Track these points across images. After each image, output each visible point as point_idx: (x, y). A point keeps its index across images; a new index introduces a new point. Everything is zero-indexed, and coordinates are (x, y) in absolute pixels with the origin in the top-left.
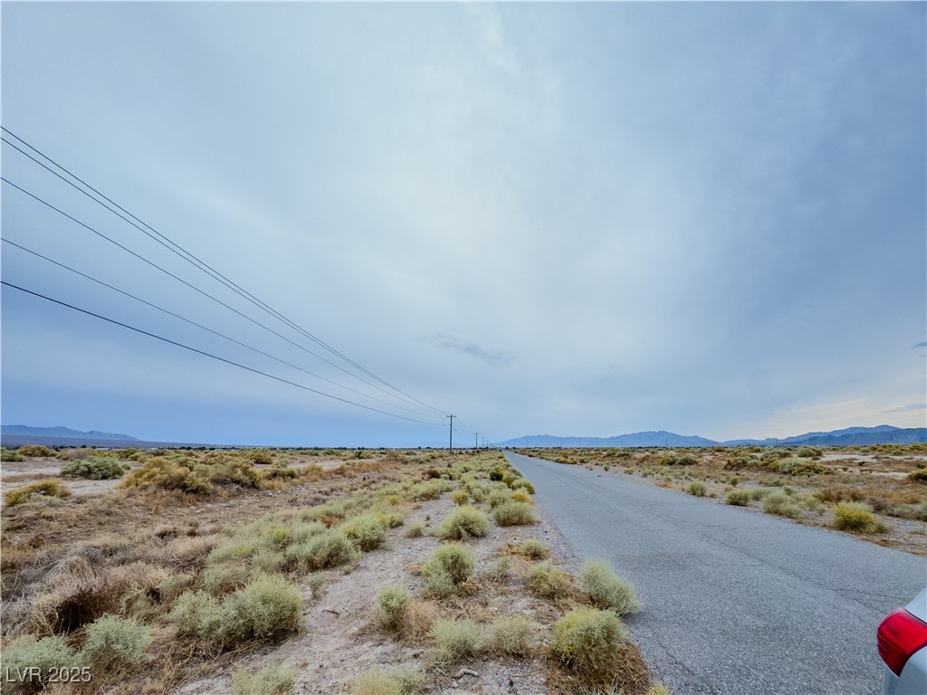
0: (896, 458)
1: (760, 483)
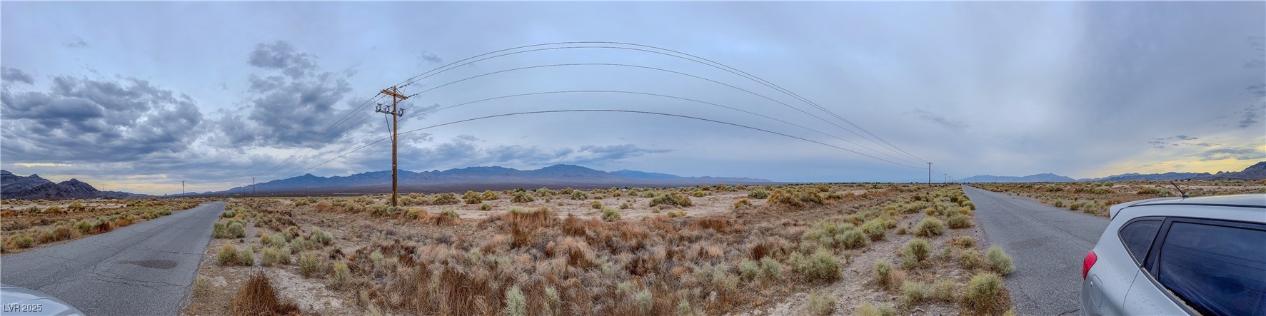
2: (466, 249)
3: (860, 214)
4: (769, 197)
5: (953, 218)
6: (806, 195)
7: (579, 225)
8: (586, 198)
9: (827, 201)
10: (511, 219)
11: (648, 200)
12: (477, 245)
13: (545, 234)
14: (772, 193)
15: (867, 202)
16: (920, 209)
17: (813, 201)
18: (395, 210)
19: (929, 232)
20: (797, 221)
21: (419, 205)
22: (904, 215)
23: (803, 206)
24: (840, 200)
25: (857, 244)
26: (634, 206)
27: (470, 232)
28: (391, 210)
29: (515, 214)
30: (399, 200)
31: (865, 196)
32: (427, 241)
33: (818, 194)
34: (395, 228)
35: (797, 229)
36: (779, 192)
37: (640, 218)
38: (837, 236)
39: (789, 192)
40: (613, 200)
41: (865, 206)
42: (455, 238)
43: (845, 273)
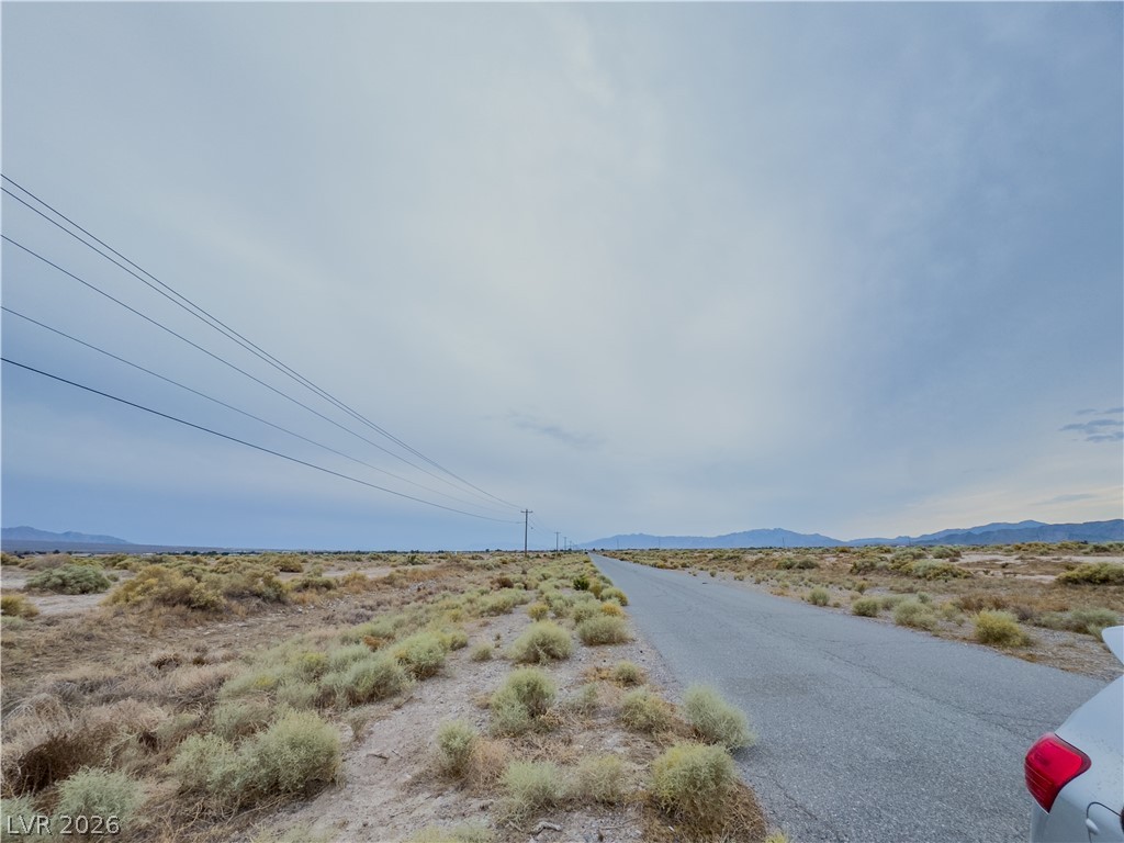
0: (1044, 558)
1: (891, 589)
3: (383, 622)
4: (115, 589)
5: (589, 624)
6: (240, 581)
9: (296, 596)
14: (124, 577)
15: (394, 595)
16: (514, 605)
17: (258, 595)
19: (545, 653)
20: (205, 651)
22: (481, 620)
23: (229, 609)
24: (332, 592)
25: (379, 691)
31: (390, 581)
33: (275, 579)
35: (207, 672)
36: (156, 574)
38: (328, 679)
39: (187, 573)
41: (389, 603)
43: (352, 766)
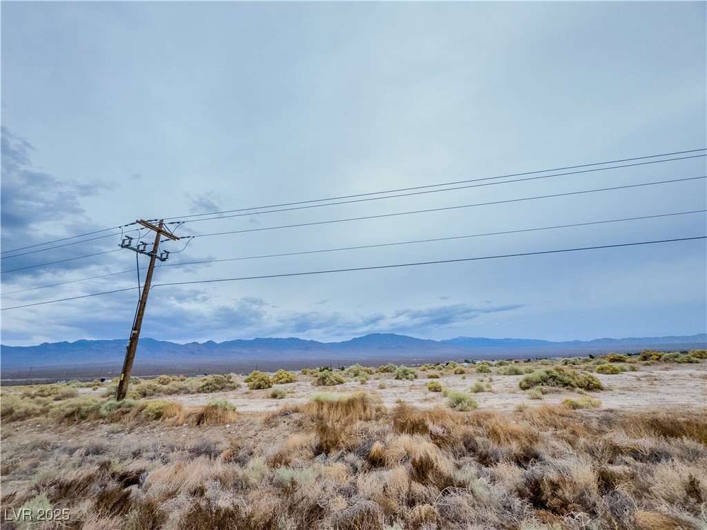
2: (242, 462)
7: (415, 417)
8: (416, 377)
10: (314, 411)
11: (514, 381)
12: (261, 453)
13: (365, 431)
18: (119, 407)
21: (170, 394)
26: (494, 388)
27: (252, 433)
28: (111, 408)
29: (320, 403)
30: (132, 388)
32: (171, 455)
34: (110, 439)
37: (511, 408)
40: (457, 379)
42: (225, 446)
